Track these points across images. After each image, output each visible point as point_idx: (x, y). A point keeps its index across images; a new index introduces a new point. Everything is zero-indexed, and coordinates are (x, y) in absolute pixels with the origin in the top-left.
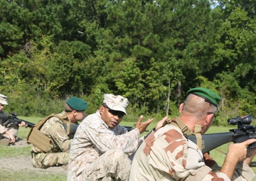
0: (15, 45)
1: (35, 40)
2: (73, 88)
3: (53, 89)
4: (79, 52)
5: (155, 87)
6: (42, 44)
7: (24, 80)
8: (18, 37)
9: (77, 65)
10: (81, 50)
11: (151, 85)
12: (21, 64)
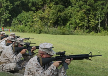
0: (40, 7)
1: (47, 4)
2: (58, 23)
3: (51, 23)
4: (60, 9)
5: (93, 22)
6: (50, 6)
7: (41, 21)
8: (41, 4)
9: (59, 14)
10: (61, 8)
11: (91, 20)
12: (40, 14)
